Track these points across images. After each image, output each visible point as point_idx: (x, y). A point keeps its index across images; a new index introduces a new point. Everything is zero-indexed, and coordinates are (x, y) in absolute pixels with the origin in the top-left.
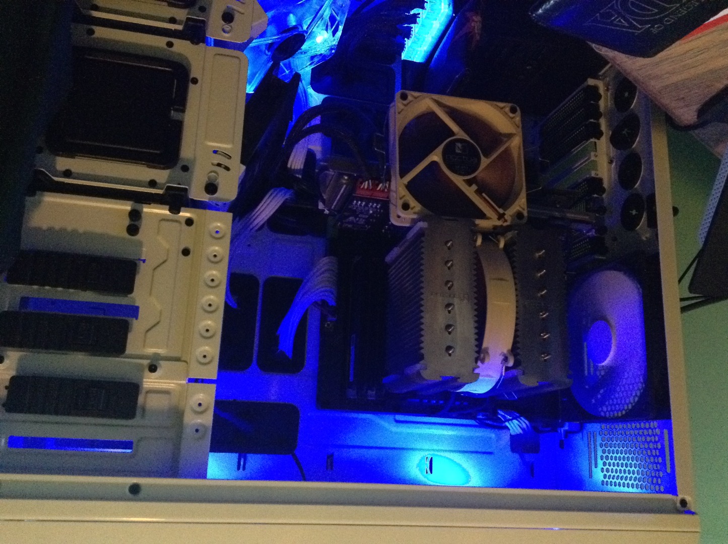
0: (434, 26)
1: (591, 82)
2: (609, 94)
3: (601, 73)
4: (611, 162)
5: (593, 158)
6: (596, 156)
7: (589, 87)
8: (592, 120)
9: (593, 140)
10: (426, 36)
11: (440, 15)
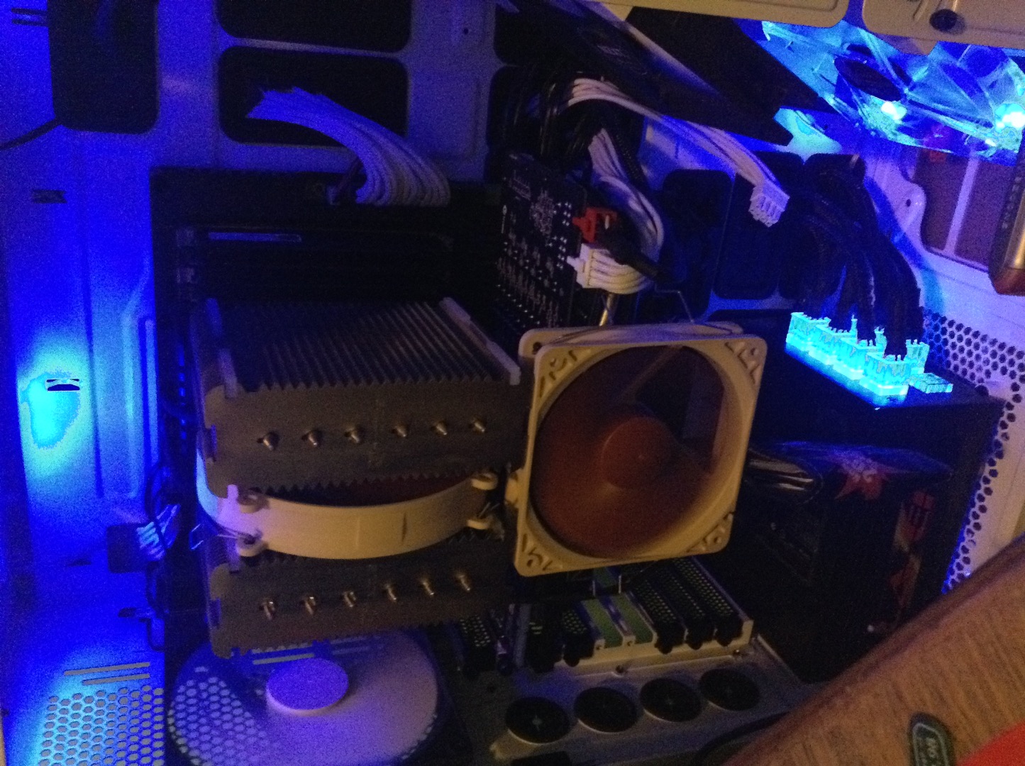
0: (852, 370)
1: (748, 626)
2: (730, 656)
3: (760, 638)
4: (620, 670)
5: (625, 639)
6: (628, 644)
7: (740, 623)
8: (686, 633)
9: (655, 636)
10: (835, 357)
11: (872, 381)
